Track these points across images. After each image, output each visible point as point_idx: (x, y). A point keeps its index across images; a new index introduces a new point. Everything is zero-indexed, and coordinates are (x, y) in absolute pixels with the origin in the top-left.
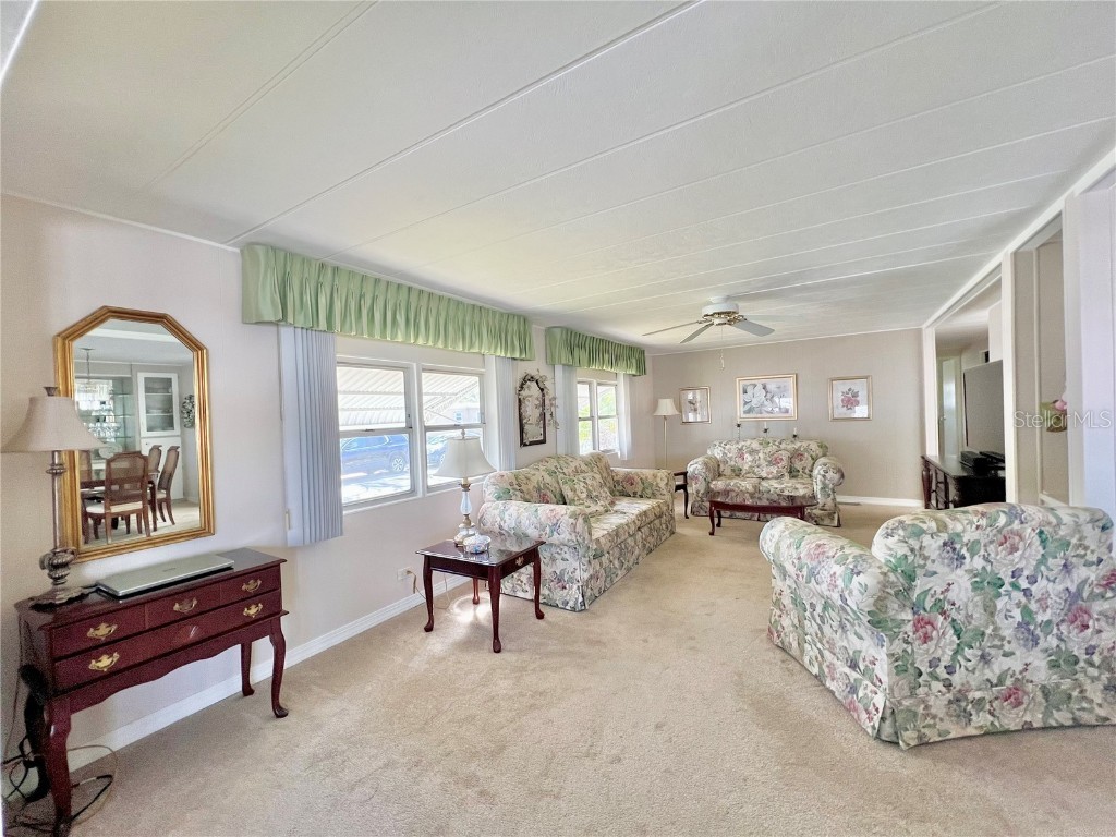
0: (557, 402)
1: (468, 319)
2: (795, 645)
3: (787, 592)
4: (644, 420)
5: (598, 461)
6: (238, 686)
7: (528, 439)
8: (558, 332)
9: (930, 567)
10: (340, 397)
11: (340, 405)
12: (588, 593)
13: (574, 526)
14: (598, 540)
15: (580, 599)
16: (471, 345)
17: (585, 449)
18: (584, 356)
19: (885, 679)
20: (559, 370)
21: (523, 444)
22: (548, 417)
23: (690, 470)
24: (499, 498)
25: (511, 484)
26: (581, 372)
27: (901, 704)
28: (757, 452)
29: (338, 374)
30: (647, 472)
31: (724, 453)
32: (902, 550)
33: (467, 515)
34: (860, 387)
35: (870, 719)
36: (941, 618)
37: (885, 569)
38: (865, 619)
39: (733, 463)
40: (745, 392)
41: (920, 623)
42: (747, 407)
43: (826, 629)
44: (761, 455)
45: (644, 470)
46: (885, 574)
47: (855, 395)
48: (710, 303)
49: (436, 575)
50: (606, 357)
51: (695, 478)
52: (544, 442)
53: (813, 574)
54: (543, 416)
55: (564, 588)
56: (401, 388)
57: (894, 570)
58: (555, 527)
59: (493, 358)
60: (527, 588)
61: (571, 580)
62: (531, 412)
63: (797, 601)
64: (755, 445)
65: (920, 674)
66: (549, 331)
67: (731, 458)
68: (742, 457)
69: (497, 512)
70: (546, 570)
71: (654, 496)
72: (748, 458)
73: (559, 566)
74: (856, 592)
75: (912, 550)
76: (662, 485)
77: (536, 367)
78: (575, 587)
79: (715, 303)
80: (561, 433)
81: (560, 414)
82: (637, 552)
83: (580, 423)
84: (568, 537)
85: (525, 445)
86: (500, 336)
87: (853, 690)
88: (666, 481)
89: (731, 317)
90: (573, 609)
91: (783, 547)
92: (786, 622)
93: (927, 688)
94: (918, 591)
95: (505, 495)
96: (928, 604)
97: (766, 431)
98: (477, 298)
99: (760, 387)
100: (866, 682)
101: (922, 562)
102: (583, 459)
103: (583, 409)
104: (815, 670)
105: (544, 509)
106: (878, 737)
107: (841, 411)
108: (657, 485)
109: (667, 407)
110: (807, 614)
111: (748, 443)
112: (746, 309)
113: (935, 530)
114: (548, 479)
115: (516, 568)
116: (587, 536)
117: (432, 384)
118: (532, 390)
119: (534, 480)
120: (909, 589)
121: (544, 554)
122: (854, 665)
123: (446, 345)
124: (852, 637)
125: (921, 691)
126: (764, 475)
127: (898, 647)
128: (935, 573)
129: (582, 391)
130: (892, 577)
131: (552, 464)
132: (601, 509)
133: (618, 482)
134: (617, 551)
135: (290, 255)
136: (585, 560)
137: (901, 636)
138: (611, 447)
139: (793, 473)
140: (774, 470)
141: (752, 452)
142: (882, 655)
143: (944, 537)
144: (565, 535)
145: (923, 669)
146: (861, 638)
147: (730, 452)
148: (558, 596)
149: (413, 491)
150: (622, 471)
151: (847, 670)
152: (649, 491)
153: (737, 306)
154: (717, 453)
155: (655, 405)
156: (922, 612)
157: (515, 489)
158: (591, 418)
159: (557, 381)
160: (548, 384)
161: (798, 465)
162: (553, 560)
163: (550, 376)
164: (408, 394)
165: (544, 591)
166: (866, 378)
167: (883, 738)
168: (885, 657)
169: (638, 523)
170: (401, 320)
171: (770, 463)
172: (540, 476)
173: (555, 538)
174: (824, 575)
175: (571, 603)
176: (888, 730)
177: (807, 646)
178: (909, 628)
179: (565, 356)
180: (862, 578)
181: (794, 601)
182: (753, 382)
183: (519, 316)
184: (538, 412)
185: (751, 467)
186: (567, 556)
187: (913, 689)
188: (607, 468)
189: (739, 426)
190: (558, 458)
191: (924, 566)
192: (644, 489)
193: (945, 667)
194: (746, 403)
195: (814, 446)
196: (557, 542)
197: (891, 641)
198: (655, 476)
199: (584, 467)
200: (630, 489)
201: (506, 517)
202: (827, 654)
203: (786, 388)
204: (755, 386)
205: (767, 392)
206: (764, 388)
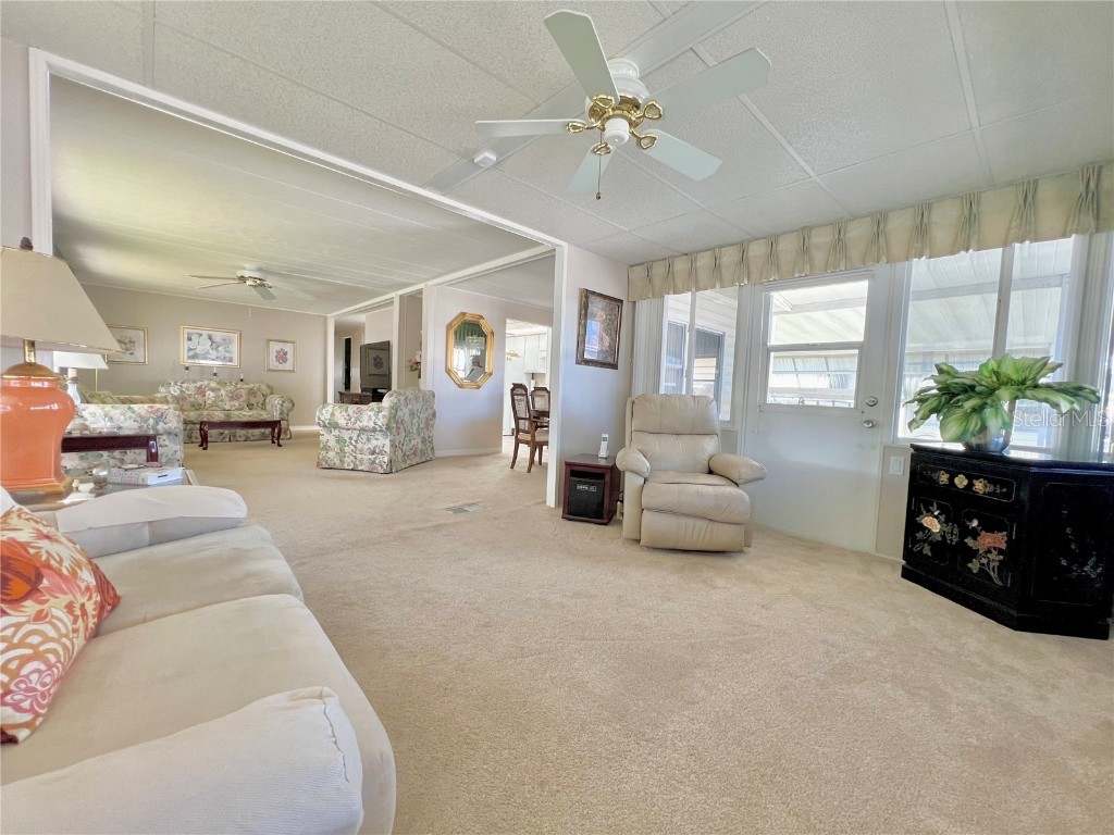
9: (401, 407)
27: (392, 458)
28: (218, 390)
31: (182, 391)
32: (396, 401)
34: (288, 348)
35: (382, 468)
36: (402, 426)
37: (390, 408)
39: (192, 399)
40: (189, 339)
42: (191, 353)
44: (223, 392)
47: (285, 354)
53: (357, 419)
65: (397, 447)
67: (190, 396)
68: (202, 394)
72: (209, 394)
87: (373, 462)
91: (336, 413)
96: (399, 421)
99: (205, 337)
107: (274, 364)
111: (205, 382)
122: (374, 453)
124: (373, 442)
126: (226, 408)
137: (393, 433)
139: (250, 406)
140: (236, 403)
141: (213, 390)
142: (387, 442)
147: (187, 389)
151: (369, 457)
154: (174, 391)
161: (253, 401)
166: (293, 343)
171: (232, 399)
182: (199, 332)
185: (214, 402)
189: (187, 368)
194: (190, 350)
195: (263, 387)
203: (230, 342)
204: (201, 335)
205: (213, 342)
206: (210, 338)
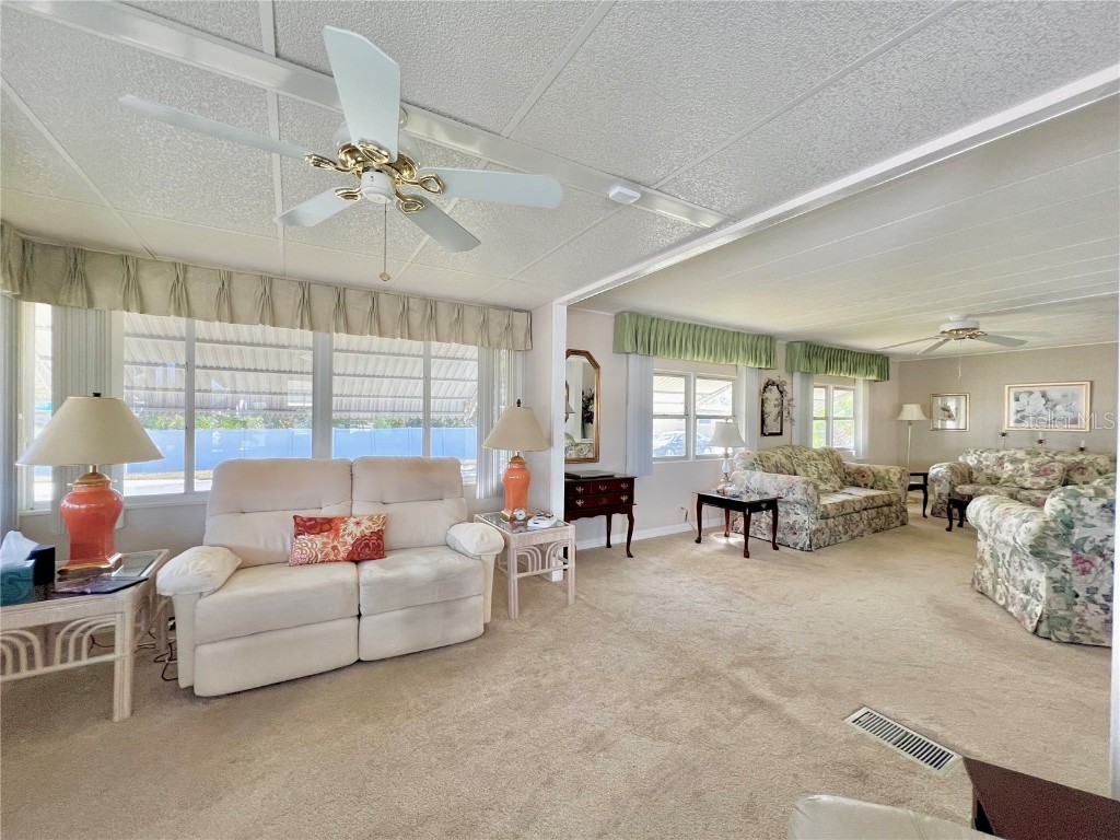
0: (794, 403)
1: (730, 341)
2: (990, 587)
3: (987, 549)
4: (882, 422)
5: (829, 454)
6: (604, 543)
7: (769, 430)
8: (798, 346)
9: (1088, 520)
10: (655, 394)
11: (655, 400)
12: (815, 541)
13: (806, 490)
14: (825, 506)
15: (808, 542)
16: (731, 360)
17: (818, 442)
18: (822, 365)
19: (1043, 594)
20: (797, 377)
21: (763, 434)
22: (785, 414)
23: (932, 472)
24: (746, 468)
25: (756, 460)
26: (818, 378)
27: (1056, 612)
28: (1022, 461)
29: (654, 381)
30: (880, 468)
31: (979, 462)
32: (1061, 506)
33: (726, 474)
35: (1031, 622)
36: (1099, 560)
37: (1049, 519)
38: (1028, 551)
39: (989, 471)
40: (1017, 400)
41: (1078, 560)
42: (1018, 415)
43: (1012, 570)
44: (1026, 465)
45: (876, 466)
46: (1046, 522)
48: (949, 321)
49: (705, 508)
50: (844, 365)
51: (937, 480)
52: (781, 434)
53: (998, 526)
54: (781, 414)
55: (795, 533)
56: (683, 390)
57: (1055, 520)
58: (791, 489)
59: (745, 367)
60: (765, 532)
61: (801, 529)
62: (772, 409)
63: (994, 555)
64: (1020, 455)
65: (1077, 596)
66: (790, 345)
67: (987, 467)
68: (1001, 464)
69: (744, 477)
70: (782, 520)
71: (886, 488)
72: (1008, 467)
73: (793, 518)
74: (1022, 533)
75: (1069, 507)
76: (895, 479)
77: (777, 374)
78: (804, 534)
79: (952, 321)
80: (796, 428)
81: (796, 413)
82: (862, 526)
83: (815, 422)
84: (801, 496)
85: (765, 435)
86: (753, 353)
87: (1025, 607)
88: (899, 476)
89: (972, 333)
90: (802, 549)
91: (982, 511)
92: (985, 573)
93: (1083, 608)
94: (1076, 537)
95: (752, 466)
96: (1087, 547)
97: (1041, 442)
98: (738, 327)
99: (1037, 394)
100: (1034, 600)
101: (1079, 516)
102: (815, 451)
103: (818, 409)
104: (1002, 602)
105: (782, 478)
106: (1036, 632)
108: (889, 479)
109: (912, 412)
110: (1000, 563)
111: (1012, 452)
112: (986, 326)
113: (1093, 495)
114: (784, 460)
115: (761, 509)
116: (816, 499)
117: (702, 386)
118: (773, 394)
119: (773, 460)
120: (1068, 534)
121: (781, 509)
122: (1027, 591)
123: (715, 360)
124: (1026, 571)
125: (1078, 608)
126: (1027, 485)
127: (1057, 573)
128: (1094, 526)
129: (818, 395)
130: (1052, 525)
131: (788, 451)
132: (831, 489)
133: (849, 474)
134: (841, 519)
135: (639, 315)
136: (813, 516)
137: (1060, 566)
138: (846, 447)
140: (1042, 481)
141: (1014, 461)
142: (1042, 579)
143: (1103, 501)
144: (798, 496)
145: (1080, 593)
146: (1031, 570)
147: (986, 459)
148: (790, 539)
149: (686, 457)
150: (854, 465)
151: (1022, 596)
152: (881, 484)
153: (978, 323)
154: (971, 460)
155: (899, 410)
156: (1081, 553)
157: (760, 463)
158: (826, 418)
159: (794, 386)
160: (787, 388)
162: (788, 513)
163: (788, 382)
164: (687, 393)
165: (779, 535)
167: (1041, 634)
168: (1044, 579)
169: (865, 504)
170: (690, 346)
171: (1037, 474)
172: (778, 457)
173: (790, 498)
174: (1005, 525)
175: (800, 545)
176: (1043, 629)
177: (999, 587)
178: (1068, 563)
179: (803, 365)
180: (1028, 525)
181: (992, 555)
182: (1029, 389)
183: (767, 336)
184: (776, 410)
185: (1011, 476)
186: (799, 512)
187: (1069, 606)
188: (839, 461)
189: (1004, 435)
190: (793, 447)
191: (1082, 520)
192: (875, 482)
193: (1103, 596)
194: (1017, 412)
196: (791, 500)
197: (1050, 568)
198: (888, 471)
199: (816, 456)
200: (860, 481)
201: (752, 481)
202: (1011, 588)
203: (1075, 396)
204: (1031, 393)
205: (1047, 401)
206: (1044, 395)
